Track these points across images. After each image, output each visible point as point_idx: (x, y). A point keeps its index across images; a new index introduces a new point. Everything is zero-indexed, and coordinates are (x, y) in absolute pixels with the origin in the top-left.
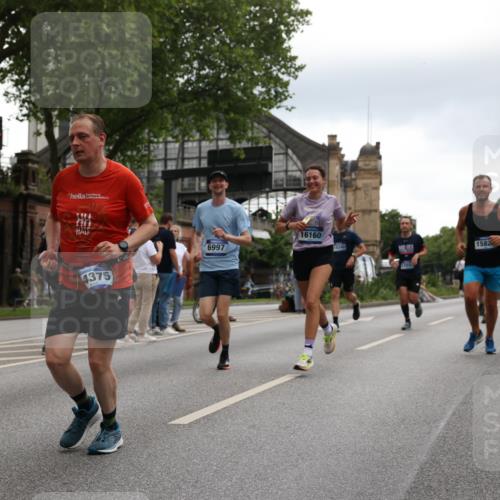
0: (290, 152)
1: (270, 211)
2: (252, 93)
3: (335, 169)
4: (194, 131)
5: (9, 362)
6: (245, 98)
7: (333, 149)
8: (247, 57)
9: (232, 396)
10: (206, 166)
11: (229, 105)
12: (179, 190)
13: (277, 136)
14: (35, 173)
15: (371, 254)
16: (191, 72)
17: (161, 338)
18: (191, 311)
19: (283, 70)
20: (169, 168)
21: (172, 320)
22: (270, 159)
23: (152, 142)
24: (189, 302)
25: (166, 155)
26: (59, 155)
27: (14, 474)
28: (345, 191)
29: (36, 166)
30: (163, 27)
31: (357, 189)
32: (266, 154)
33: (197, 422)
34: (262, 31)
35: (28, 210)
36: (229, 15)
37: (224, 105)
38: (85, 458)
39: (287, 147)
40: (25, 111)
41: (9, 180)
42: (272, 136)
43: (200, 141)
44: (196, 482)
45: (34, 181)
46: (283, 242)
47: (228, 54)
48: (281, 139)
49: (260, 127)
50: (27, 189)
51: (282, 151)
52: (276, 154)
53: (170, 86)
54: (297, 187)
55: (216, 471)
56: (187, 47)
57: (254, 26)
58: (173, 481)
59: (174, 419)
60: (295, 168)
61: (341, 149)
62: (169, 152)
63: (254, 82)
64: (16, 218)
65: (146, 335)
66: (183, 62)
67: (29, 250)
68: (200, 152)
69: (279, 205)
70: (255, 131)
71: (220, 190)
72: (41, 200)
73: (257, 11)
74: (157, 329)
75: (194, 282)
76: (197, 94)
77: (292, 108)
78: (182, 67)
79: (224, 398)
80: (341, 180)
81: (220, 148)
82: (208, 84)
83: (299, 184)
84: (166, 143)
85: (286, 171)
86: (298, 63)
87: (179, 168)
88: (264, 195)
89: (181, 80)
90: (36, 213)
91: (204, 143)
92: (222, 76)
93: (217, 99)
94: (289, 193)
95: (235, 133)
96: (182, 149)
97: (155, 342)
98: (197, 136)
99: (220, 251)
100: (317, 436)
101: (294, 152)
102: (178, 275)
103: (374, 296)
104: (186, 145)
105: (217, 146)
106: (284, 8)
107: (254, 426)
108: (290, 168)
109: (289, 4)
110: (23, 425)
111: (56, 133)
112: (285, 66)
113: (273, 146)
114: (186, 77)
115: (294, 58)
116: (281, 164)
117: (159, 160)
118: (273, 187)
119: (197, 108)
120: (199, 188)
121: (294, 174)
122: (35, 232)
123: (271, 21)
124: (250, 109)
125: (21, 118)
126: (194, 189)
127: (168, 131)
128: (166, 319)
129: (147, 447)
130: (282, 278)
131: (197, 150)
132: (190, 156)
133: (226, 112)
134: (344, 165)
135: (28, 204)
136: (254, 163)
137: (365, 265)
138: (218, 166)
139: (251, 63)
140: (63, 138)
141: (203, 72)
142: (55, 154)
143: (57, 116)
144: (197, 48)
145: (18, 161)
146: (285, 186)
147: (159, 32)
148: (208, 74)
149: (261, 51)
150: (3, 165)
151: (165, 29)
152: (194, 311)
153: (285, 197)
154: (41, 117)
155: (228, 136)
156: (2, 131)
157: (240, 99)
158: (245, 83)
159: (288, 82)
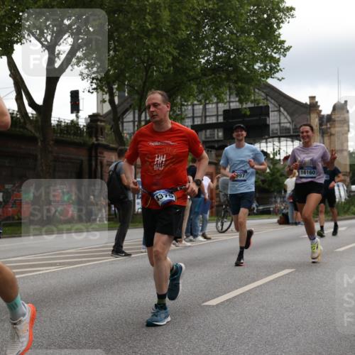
0: (282, 109)
1: (269, 152)
2: (254, 68)
3: (315, 121)
4: (213, 96)
5: (89, 261)
6: (249, 72)
7: (313, 106)
8: (249, 42)
9: (246, 285)
10: (222, 121)
11: (238, 77)
12: (203, 139)
13: (272, 98)
14: (102, 129)
15: (343, 181)
16: (210, 55)
17: (194, 244)
18: (214, 224)
19: (275, 51)
20: (196, 123)
21: (201, 231)
22: (268, 115)
23: (184, 105)
24: (213, 218)
25: (193, 114)
26: (119, 115)
27: (96, 340)
28: (323, 137)
29: (103, 124)
30: (189, 23)
31: (331, 135)
32: (265, 111)
33: (222, 303)
34: (259, 24)
35: (99, 155)
36: (235, 13)
38: (144, 329)
39: (280, 106)
40: (94, 86)
41: (85, 134)
42: (269, 98)
43: (217, 103)
45: (102, 134)
46: (278, 174)
47: (235, 41)
48: (275, 100)
49: (260, 92)
50: (97, 140)
51: (276, 109)
52: (272, 111)
53: (195, 65)
54: (287, 134)
55: (237, 339)
56: (206, 37)
57: (254, 20)
59: (206, 301)
60: (286, 121)
61: (319, 106)
62: (195, 112)
63: (255, 60)
64: (90, 160)
65: (184, 242)
66: (203, 48)
68: (217, 112)
69: (275, 147)
70: (257, 95)
71: (241, 138)
72: (107, 148)
73: (256, 10)
74: (191, 238)
75: (216, 204)
76: (215, 70)
77: (283, 78)
78: (203, 51)
79: (241, 286)
80: (320, 129)
81: (232, 108)
82: (222, 63)
83: (290, 133)
84: (193, 105)
85: (280, 123)
86: (286, 45)
87: (203, 123)
88: (264, 141)
89: (203, 61)
90: (104, 157)
91: (220, 105)
92: (232, 57)
93: (229, 73)
94: (282, 139)
95: (242, 97)
96: (205, 109)
97: (190, 246)
98: (215, 100)
99: (242, 178)
100: (309, 314)
101: (285, 109)
102: (205, 199)
103: (346, 212)
104: (207, 107)
105: (230, 107)
106: (274, 7)
107: (263, 307)
108: (282, 121)
109: (278, 3)
110: (100, 305)
111: (116, 99)
112: (276, 48)
113: (270, 105)
114: (206, 58)
115: (283, 42)
116: (275, 118)
117: (189, 118)
118: (271, 135)
119: (214, 80)
120: (218, 137)
121: (285, 125)
122: (104, 169)
123: (265, 16)
124: (253, 80)
125: (91, 91)
126: (214, 137)
127: (194, 97)
128: (196, 231)
130: (279, 200)
131: (215, 110)
132: (210, 114)
133: (236, 82)
134: (321, 118)
135: (99, 151)
136: (256, 118)
137: (339, 189)
138: (231, 121)
139: (252, 46)
140: (121, 103)
141: (218, 54)
142: (116, 115)
143: (117, 89)
144: (214, 37)
145: (91, 121)
146: (279, 134)
147: (186, 27)
148: (221, 56)
149: (259, 37)
150: (80, 123)
151: (190, 25)
152: (217, 224)
153: (279, 142)
154: (106, 90)
155: (237, 99)
156: (78, 100)
157: (245, 73)
158: (248, 61)
159: (279, 59)
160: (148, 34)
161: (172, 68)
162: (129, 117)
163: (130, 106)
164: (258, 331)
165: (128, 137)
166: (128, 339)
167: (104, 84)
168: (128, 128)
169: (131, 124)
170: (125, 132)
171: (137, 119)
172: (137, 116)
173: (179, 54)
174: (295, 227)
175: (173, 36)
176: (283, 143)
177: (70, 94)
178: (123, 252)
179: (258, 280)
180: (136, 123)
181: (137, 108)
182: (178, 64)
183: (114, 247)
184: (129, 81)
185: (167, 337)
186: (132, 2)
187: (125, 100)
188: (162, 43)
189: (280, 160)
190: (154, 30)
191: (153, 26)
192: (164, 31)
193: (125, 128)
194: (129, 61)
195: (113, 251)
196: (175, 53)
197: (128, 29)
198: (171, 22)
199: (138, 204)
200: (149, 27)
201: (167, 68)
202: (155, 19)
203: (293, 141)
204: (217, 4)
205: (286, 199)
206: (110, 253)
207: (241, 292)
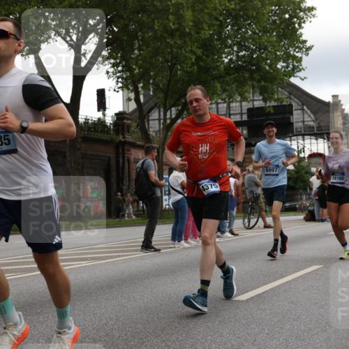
0: (305, 108)
2: (276, 67)
3: (338, 120)
4: (237, 95)
5: (119, 256)
6: (272, 71)
7: (336, 105)
8: (272, 42)
9: (275, 280)
10: (246, 119)
11: (261, 76)
13: (295, 97)
14: (129, 126)
16: (233, 54)
17: (222, 240)
18: (242, 221)
19: (297, 50)
21: (229, 227)
22: (292, 114)
24: (240, 215)
26: (145, 113)
29: (129, 122)
30: (211, 23)
32: (288, 110)
33: (252, 298)
34: (281, 23)
35: (126, 152)
36: (257, 13)
37: (257, 76)
39: (303, 104)
40: (120, 85)
41: (112, 132)
42: (292, 97)
43: (241, 102)
44: (254, 341)
45: (128, 132)
46: (304, 171)
47: (257, 41)
48: (298, 99)
49: (283, 91)
50: (124, 138)
51: (299, 108)
52: (295, 110)
53: (219, 64)
54: (311, 133)
55: (267, 334)
56: (229, 37)
57: (276, 20)
58: (238, 340)
60: (309, 119)
61: (342, 105)
62: (219, 110)
63: (278, 59)
64: (117, 157)
66: (226, 47)
67: (128, 179)
68: (241, 110)
69: (300, 145)
70: (280, 93)
72: (134, 145)
73: (277, 10)
74: (219, 234)
75: (242, 201)
76: (238, 69)
77: (305, 78)
78: (226, 50)
80: (343, 127)
81: (256, 106)
82: (245, 62)
83: (314, 131)
84: (217, 104)
85: (303, 121)
86: (308, 44)
88: (288, 139)
89: (226, 60)
90: (131, 154)
91: (244, 103)
92: (254, 56)
94: (306, 137)
95: (266, 95)
96: (229, 108)
98: (239, 99)
99: (275, 173)
101: (308, 108)
104: (231, 105)
105: (253, 105)
106: (296, 7)
107: (293, 302)
108: (306, 119)
109: (299, 3)
110: (132, 300)
111: (142, 98)
112: (298, 47)
113: (293, 104)
114: (229, 57)
118: (295, 133)
119: (238, 79)
121: (309, 123)
122: (131, 167)
123: (287, 16)
124: (276, 79)
125: (117, 90)
127: (218, 95)
128: (224, 227)
129: (218, 316)
130: (304, 198)
131: (240, 108)
132: (235, 112)
133: (259, 81)
134: (345, 116)
135: (126, 148)
136: (281, 116)
138: (255, 119)
139: (274, 46)
140: (146, 102)
141: (241, 54)
142: (142, 113)
143: (142, 87)
144: (236, 37)
145: (117, 119)
146: (303, 132)
147: (209, 27)
148: (244, 55)
149: (281, 37)
150: (107, 121)
151: (213, 25)
152: (244, 221)
153: (304, 140)
154: (131, 88)
155: (261, 98)
156: (105, 98)
157: (268, 72)
158: (271, 60)
159: (301, 58)
160: (172, 34)
161: (196, 67)
162: (155, 115)
163: (156, 105)
164: (288, 327)
165: (154, 134)
166: (160, 333)
167: (129, 83)
168: (154, 126)
169: (157, 122)
170: (151, 129)
171: (162, 117)
172: (162, 114)
173: (203, 53)
174: (321, 224)
175: (196, 35)
176: (307, 141)
177: (96, 92)
178: (153, 248)
179: (287, 276)
180: (162, 121)
181: (162, 106)
182: (201, 64)
183: (143, 242)
184: (154, 80)
185: (199, 332)
186: (155, 3)
187: (151, 99)
188: (185, 42)
189: (304, 157)
190: (177, 30)
191: (176, 26)
192: (187, 30)
193: (150, 126)
194: (153, 60)
195: (142, 246)
196: (199, 52)
197: (152, 28)
198: (194, 22)
199: (166, 200)
200: (173, 27)
201: (190, 67)
202: (178, 19)
203: (317, 140)
204: (239, 4)
205: (312, 196)
206: (140, 248)
207: (271, 287)
